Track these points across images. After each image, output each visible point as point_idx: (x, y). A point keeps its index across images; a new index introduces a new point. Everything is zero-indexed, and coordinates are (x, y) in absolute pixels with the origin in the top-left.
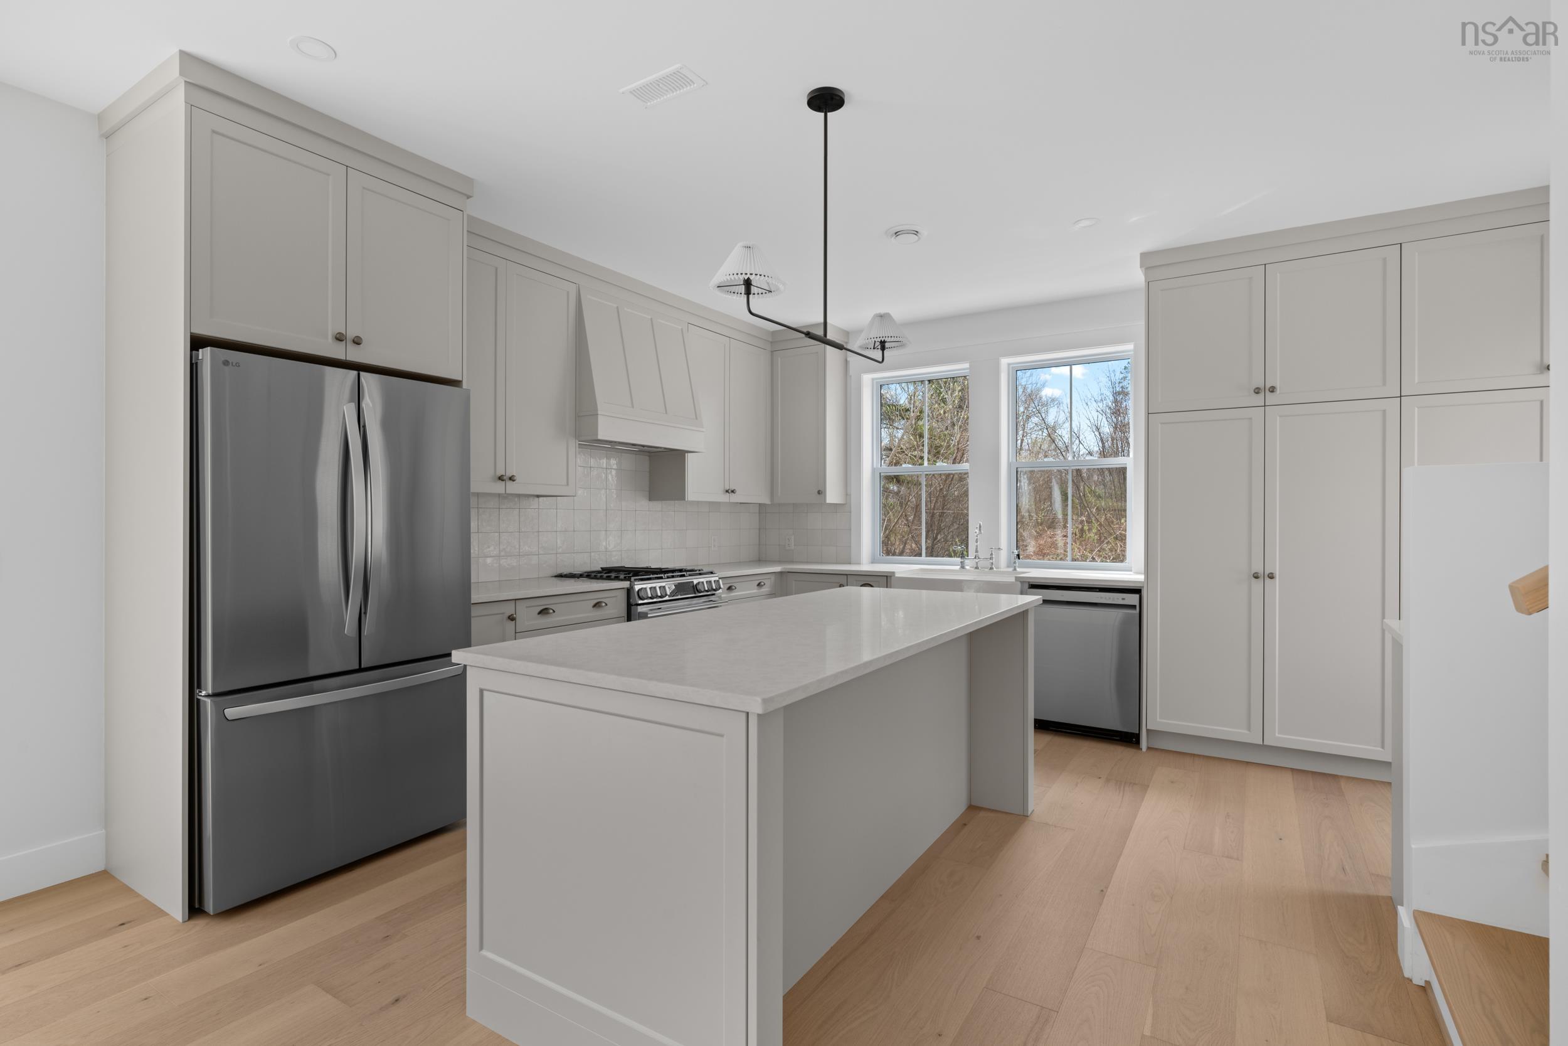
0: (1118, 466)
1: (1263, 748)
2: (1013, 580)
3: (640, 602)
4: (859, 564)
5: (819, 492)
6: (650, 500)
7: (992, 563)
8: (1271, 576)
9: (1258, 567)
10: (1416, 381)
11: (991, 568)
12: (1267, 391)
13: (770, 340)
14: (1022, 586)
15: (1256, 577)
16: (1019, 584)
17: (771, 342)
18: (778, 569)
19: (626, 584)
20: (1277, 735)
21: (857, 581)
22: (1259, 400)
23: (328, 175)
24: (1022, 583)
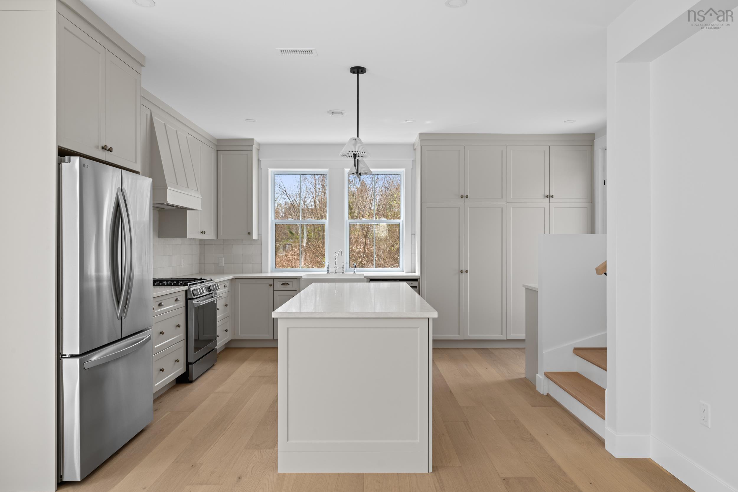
0: (396, 223)
1: (464, 341)
2: (363, 278)
3: (194, 297)
4: (267, 273)
5: (249, 233)
6: (159, 237)
7: (343, 270)
8: (467, 272)
9: (462, 268)
10: (511, 198)
11: (343, 273)
12: (465, 197)
13: (217, 144)
14: (367, 280)
15: (462, 272)
16: (366, 279)
17: (216, 145)
18: (231, 277)
19: (186, 288)
20: (469, 335)
21: (279, 282)
22: (462, 200)
23: (100, 53)
24: (367, 278)
